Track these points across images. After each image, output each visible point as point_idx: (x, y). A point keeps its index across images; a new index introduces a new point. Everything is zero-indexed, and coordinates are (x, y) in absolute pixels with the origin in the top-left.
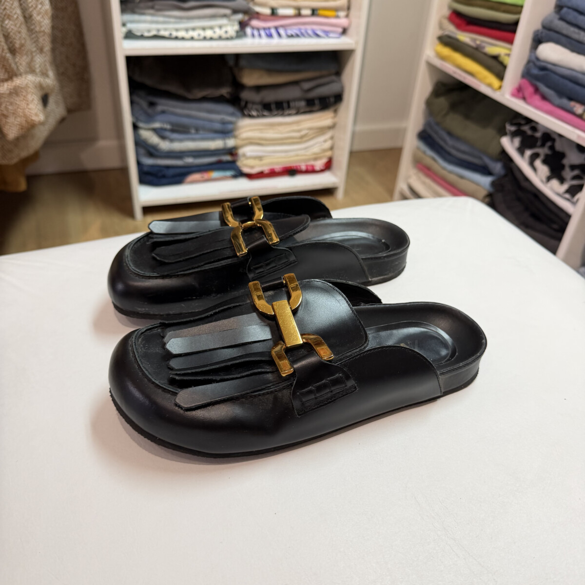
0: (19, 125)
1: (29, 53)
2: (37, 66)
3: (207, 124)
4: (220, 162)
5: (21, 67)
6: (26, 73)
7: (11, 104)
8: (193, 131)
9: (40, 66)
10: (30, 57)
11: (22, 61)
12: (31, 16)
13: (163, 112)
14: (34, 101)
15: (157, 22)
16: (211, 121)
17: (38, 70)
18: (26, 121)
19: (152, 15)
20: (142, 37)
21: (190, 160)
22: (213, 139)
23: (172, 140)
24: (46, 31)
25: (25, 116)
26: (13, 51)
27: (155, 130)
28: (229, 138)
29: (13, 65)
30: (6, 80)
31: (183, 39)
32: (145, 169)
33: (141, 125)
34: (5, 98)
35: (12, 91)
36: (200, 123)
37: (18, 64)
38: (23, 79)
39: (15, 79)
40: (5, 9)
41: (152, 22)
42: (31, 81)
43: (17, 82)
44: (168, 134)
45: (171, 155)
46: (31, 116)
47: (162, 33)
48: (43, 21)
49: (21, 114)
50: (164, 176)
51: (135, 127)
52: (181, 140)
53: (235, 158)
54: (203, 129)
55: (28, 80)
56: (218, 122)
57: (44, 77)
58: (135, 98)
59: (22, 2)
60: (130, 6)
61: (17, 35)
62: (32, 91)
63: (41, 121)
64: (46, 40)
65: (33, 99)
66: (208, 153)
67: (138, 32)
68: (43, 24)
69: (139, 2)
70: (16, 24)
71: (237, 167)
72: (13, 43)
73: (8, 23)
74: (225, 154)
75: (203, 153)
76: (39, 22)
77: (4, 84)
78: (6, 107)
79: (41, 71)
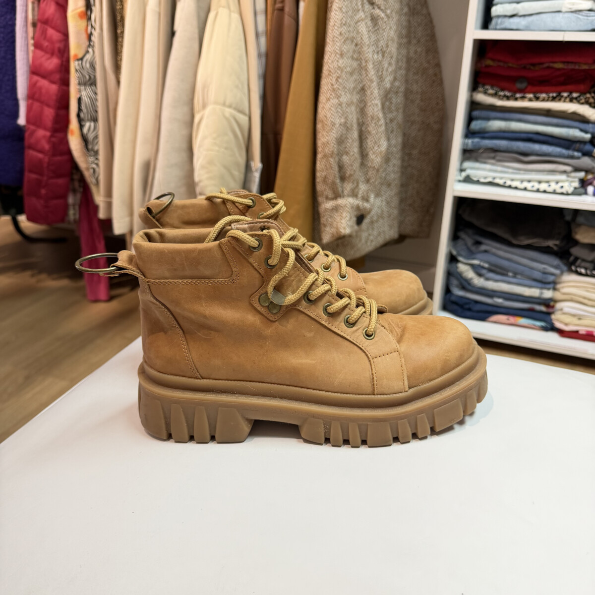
0: (332, 234)
1: (355, 182)
2: (360, 193)
3: (527, 271)
4: (532, 310)
5: (346, 191)
6: (349, 196)
7: (331, 217)
8: (510, 274)
9: (363, 193)
10: (355, 184)
11: (348, 187)
12: (367, 155)
13: (486, 251)
14: (347, 218)
15: (495, 171)
16: (532, 268)
17: (360, 196)
18: (337, 232)
19: (493, 164)
20: (478, 182)
21: (499, 301)
22: (530, 287)
23: (487, 279)
24: (376, 167)
25: (337, 228)
26: (343, 179)
27: (473, 266)
28: (549, 289)
29: (340, 189)
30: (332, 199)
31: (516, 188)
32: (453, 298)
33: (460, 259)
34: (328, 212)
35: (334, 208)
36: (521, 268)
37: (345, 189)
38: (345, 200)
40: (346, 147)
41: (490, 170)
42: (350, 203)
43: (340, 201)
44: (484, 272)
45: (482, 291)
47: (497, 181)
49: (335, 226)
51: (452, 259)
52: (497, 281)
53: (550, 310)
54: (522, 274)
55: (348, 202)
56: (539, 271)
57: (364, 201)
58: (462, 235)
59: (364, 144)
60: (474, 155)
61: (350, 168)
62: (348, 210)
63: (346, 233)
64: (375, 174)
65: (347, 216)
66: (520, 298)
67: (475, 177)
68: (376, 161)
69: (482, 153)
70: (351, 159)
71: (551, 320)
72: (345, 173)
73: (345, 158)
74: (540, 304)
75: (515, 297)
76: (372, 160)
77: (330, 202)
78: (327, 219)
79: (362, 197)
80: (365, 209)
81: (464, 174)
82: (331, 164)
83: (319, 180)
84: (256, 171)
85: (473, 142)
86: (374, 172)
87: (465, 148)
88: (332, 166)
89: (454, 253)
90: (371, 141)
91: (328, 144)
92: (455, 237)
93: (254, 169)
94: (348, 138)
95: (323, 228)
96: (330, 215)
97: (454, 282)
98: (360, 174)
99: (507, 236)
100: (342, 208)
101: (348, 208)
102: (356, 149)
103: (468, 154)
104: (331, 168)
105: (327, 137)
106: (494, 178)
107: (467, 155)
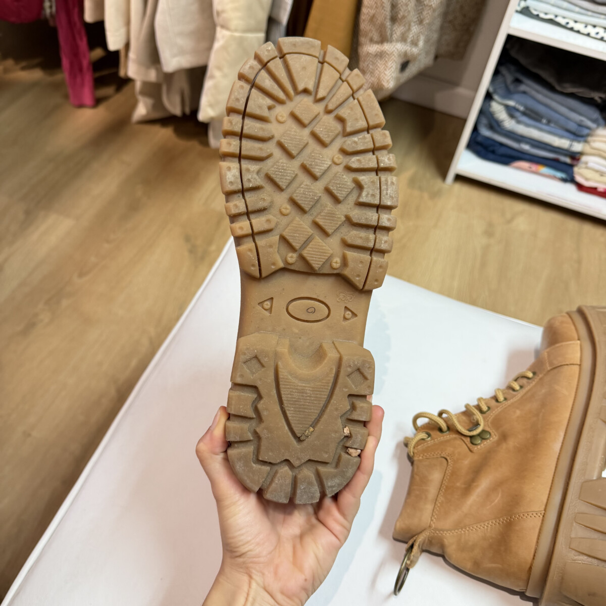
1: (408, 24)
2: (411, 36)
3: (562, 120)
4: (556, 160)
5: (395, 35)
6: (397, 41)
7: (374, 64)
8: (544, 121)
9: (413, 36)
10: (407, 27)
11: (399, 30)
13: (524, 93)
14: (392, 68)
15: (559, 7)
16: (568, 118)
17: (409, 40)
18: (378, 83)
20: (537, 17)
21: (526, 147)
22: (561, 137)
23: (519, 122)
25: (379, 79)
26: (394, 19)
27: (507, 107)
28: (579, 142)
29: (389, 32)
30: (377, 43)
31: (578, 32)
32: (479, 139)
33: (496, 97)
34: (370, 57)
35: (378, 54)
36: (556, 116)
37: (394, 33)
38: (392, 47)
39: (385, 45)
42: (397, 50)
43: (386, 47)
44: (518, 114)
45: (511, 135)
46: (384, 81)
47: (559, 20)
49: (376, 75)
50: (493, 152)
52: (527, 125)
53: (575, 163)
54: (557, 123)
56: (576, 122)
57: (413, 46)
58: (503, 70)
61: (404, 7)
64: (430, 14)
65: (392, 66)
66: (549, 148)
67: (536, 10)
71: (573, 172)
74: (566, 155)
75: (543, 146)
77: (374, 45)
78: (368, 65)
79: (412, 41)
80: (412, 55)
81: (523, 4)
82: (383, 2)
83: (365, 17)
86: (430, 12)
88: (384, 5)
89: (491, 90)
96: (372, 62)
97: (484, 121)
98: (414, 14)
99: (551, 80)
100: (387, 56)
101: (395, 57)
104: (383, 7)
106: (556, 16)
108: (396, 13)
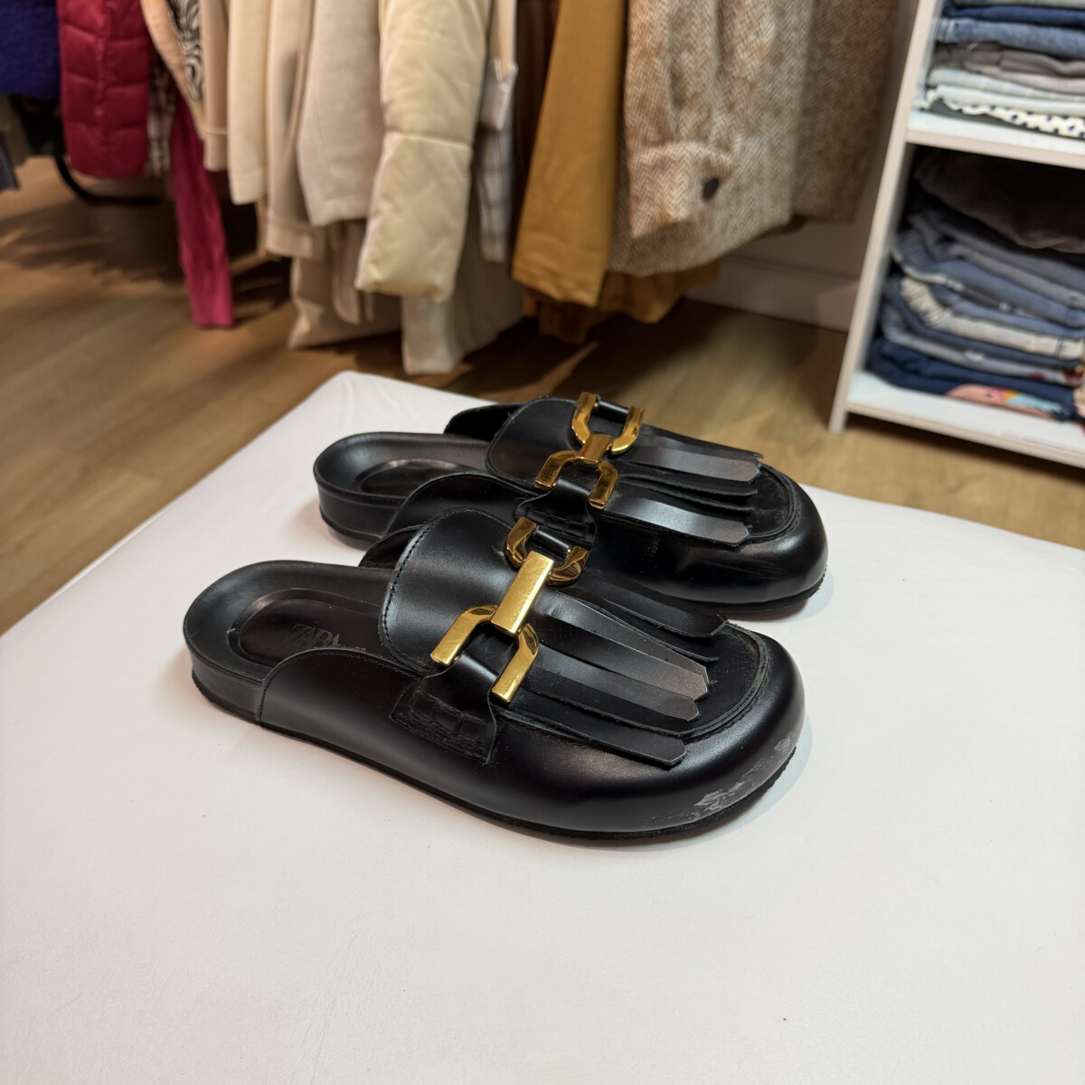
0: (651, 218)
1: (705, 109)
2: (714, 132)
3: (1038, 303)
4: (1038, 380)
5: (684, 128)
6: (689, 138)
7: (652, 182)
8: (1004, 306)
9: (719, 133)
10: (704, 114)
11: (689, 119)
12: (732, 51)
13: (961, 258)
14: (682, 186)
15: (998, 92)
16: (1049, 297)
17: (712, 139)
18: (661, 214)
19: (994, 76)
20: (959, 114)
21: (976, 358)
22: (1041, 333)
23: (958, 314)
24: (749, 78)
25: (662, 206)
26: (679, 101)
27: (932, 287)
28: (1076, 340)
29: (672, 124)
30: (656, 144)
31: (1037, 130)
32: (887, 349)
33: (909, 270)
34: (646, 171)
35: (658, 163)
36: (1025, 294)
37: (681, 125)
38: (682, 148)
39: (669, 146)
40: (689, 35)
41: (986, 90)
42: (690, 153)
43: (671, 150)
44: (953, 298)
45: (945, 338)
46: (670, 209)
47: (999, 113)
48: (750, 62)
49: (659, 202)
51: (894, 270)
52: (976, 318)
53: (1074, 382)
54: (1027, 308)
55: (687, 151)
56: (1063, 303)
57: (721, 150)
58: (918, 221)
59: (726, 28)
60: (957, 54)
61: (695, 78)
62: (686, 168)
63: (680, 219)
64: (745, 92)
65: (682, 182)
66: (1019, 355)
67: (955, 102)
68: (749, 66)
69: (975, 50)
70: (699, 61)
71: (1073, 400)
72: (683, 90)
73: (686, 58)
74: (1054, 368)
75: (1007, 352)
76: (742, 63)
77: (650, 150)
78: (643, 186)
79: (718, 140)
80: (722, 166)
81: (932, 95)
82: (656, 70)
83: (630, 102)
84: (505, 79)
85: (957, 25)
86: (745, 89)
87: (941, 38)
88: (657, 74)
89: (899, 258)
90: (742, 22)
91: (652, 27)
92: (902, 225)
93: (499, 75)
94: (693, 16)
95: (634, 205)
96: (649, 178)
97: (893, 316)
98: (716, 92)
99: (1006, 229)
100: (673, 165)
101: (687, 165)
102: (710, 39)
103: (944, 52)
104: (657, 78)
105: (649, 13)
106: (993, 107)
107: (944, 54)
108: (682, 89)
